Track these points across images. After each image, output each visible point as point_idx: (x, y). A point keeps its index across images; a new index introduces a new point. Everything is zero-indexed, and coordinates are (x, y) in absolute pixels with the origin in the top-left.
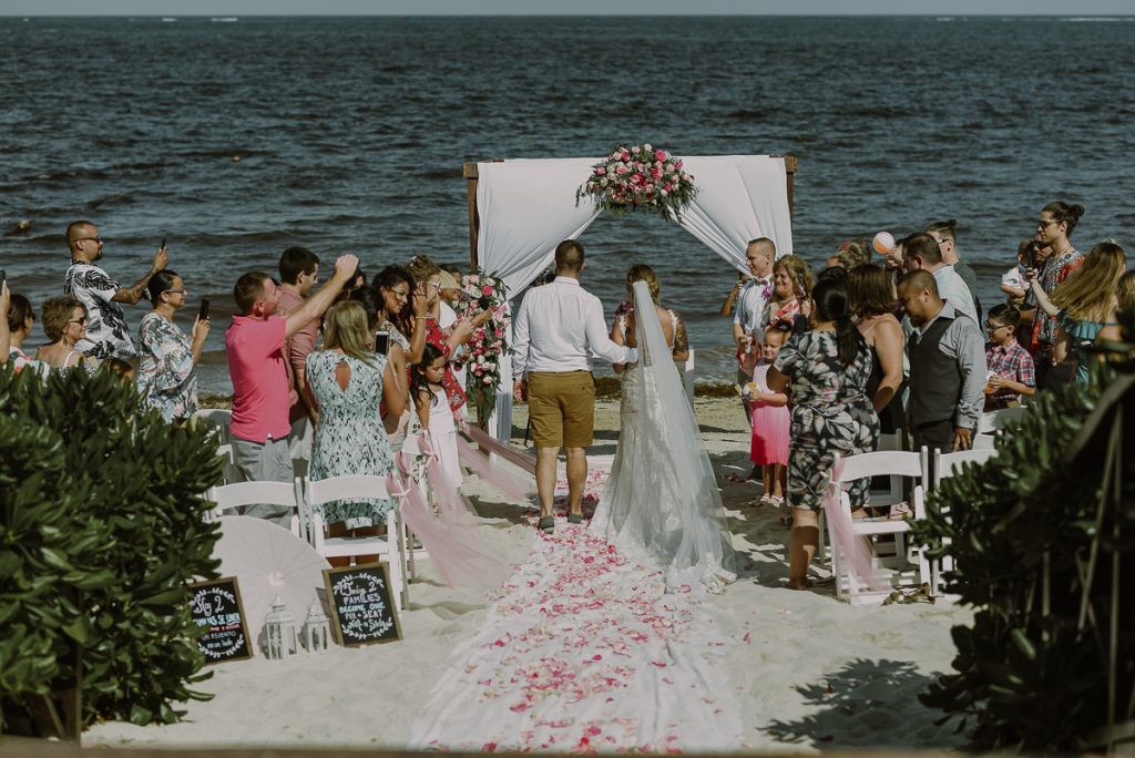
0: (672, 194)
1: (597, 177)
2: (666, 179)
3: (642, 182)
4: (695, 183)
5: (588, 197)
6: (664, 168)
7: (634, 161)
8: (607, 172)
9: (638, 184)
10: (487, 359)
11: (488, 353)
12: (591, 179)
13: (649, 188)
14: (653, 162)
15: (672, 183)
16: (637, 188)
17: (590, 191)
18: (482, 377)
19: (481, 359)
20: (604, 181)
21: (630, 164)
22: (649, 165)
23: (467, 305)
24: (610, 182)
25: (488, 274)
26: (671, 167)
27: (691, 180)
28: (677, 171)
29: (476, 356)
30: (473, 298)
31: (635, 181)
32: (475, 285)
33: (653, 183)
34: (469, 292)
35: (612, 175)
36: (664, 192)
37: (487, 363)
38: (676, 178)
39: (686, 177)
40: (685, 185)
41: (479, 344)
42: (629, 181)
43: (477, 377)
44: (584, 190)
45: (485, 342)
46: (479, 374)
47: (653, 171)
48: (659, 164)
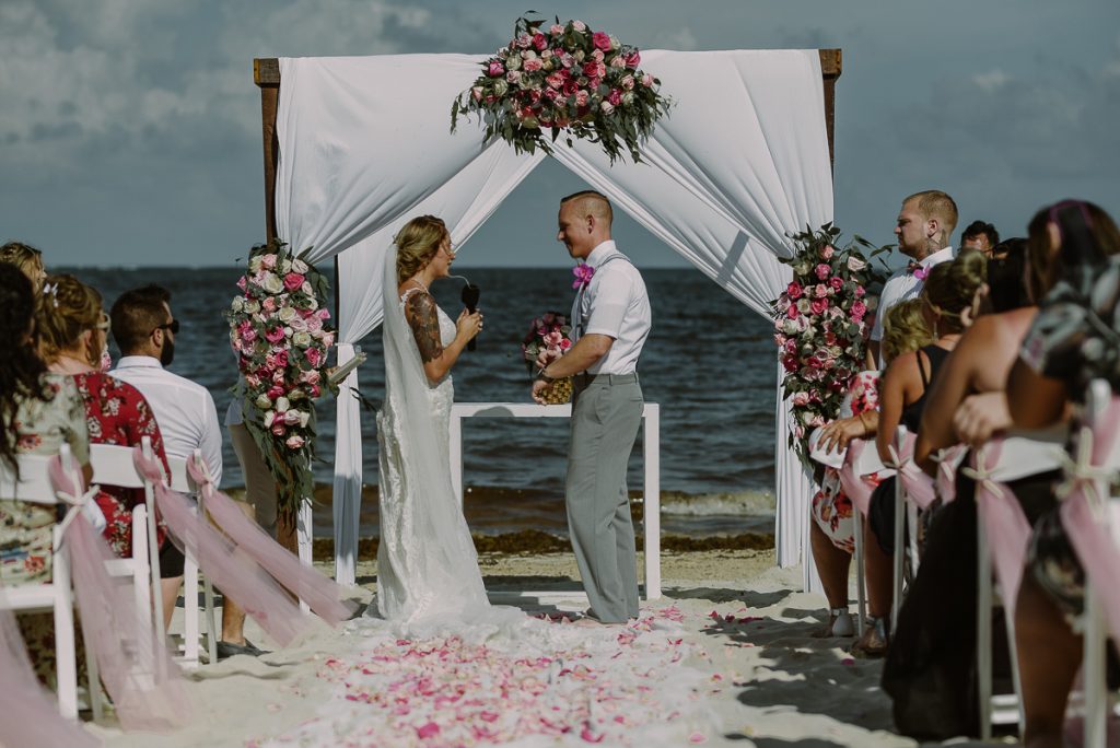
0: (621, 109)
1: (490, 78)
2: (611, 81)
3: (569, 85)
4: (662, 92)
5: (472, 115)
6: (608, 64)
7: (554, 48)
8: (506, 70)
9: (560, 89)
10: (294, 404)
11: (296, 393)
12: (478, 83)
13: (581, 97)
14: (589, 50)
15: (622, 89)
16: (559, 97)
17: (478, 103)
18: (287, 436)
19: (282, 403)
20: (501, 86)
21: (547, 54)
22: (581, 55)
23: (257, 307)
24: (512, 86)
25: (296, 254)
26: (619, 62)
27: (655, 87)
28: (630, 70)
29: (274, 399)
30: (268, 294)
31: (556, 84)
32: (273, 271)
33: (588, 88)
34: (261, 284)
35: (517, 74)
36: (607, 106)
37: (294, 412)
38: (627, 80)
39: (645, 79)
40: (645, 95)
41: (279, 377)
42: (544, 85)
43: (276, 438)
44: (465, 103)
45: (289, 371)
46: (279, 431)
47: (589, 65)
48: (598, 55)
